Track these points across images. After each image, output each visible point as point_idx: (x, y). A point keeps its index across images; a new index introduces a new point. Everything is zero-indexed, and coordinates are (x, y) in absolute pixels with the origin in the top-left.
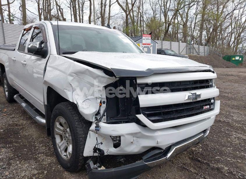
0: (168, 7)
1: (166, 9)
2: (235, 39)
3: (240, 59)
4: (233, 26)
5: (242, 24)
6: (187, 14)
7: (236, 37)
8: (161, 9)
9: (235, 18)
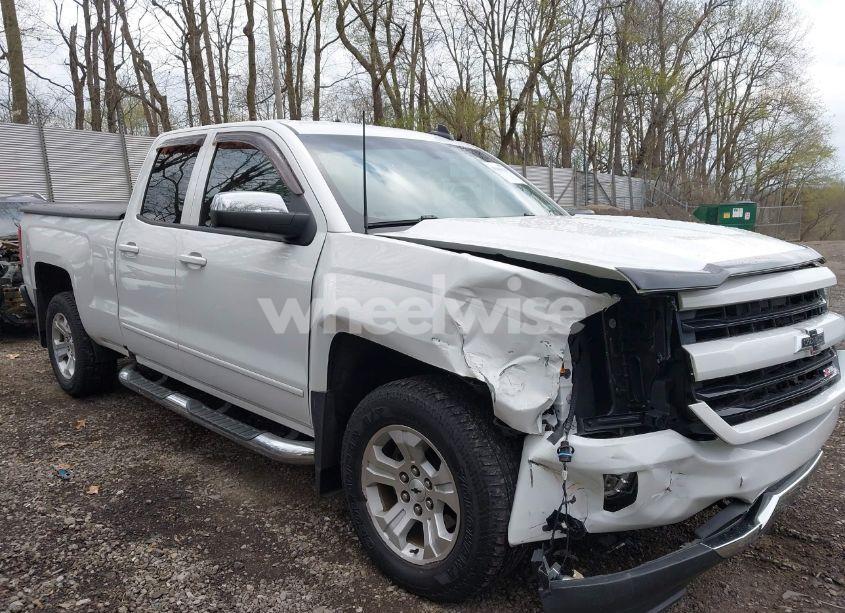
0: (506, 53)
1: (501, 61)
2: (720, 152)
3: (748, 216)
4: (712, 111)
5: (737, 104)
6: (568, 73)
7: (722, 145)
8: (485, 60)
9: (717, 85)
